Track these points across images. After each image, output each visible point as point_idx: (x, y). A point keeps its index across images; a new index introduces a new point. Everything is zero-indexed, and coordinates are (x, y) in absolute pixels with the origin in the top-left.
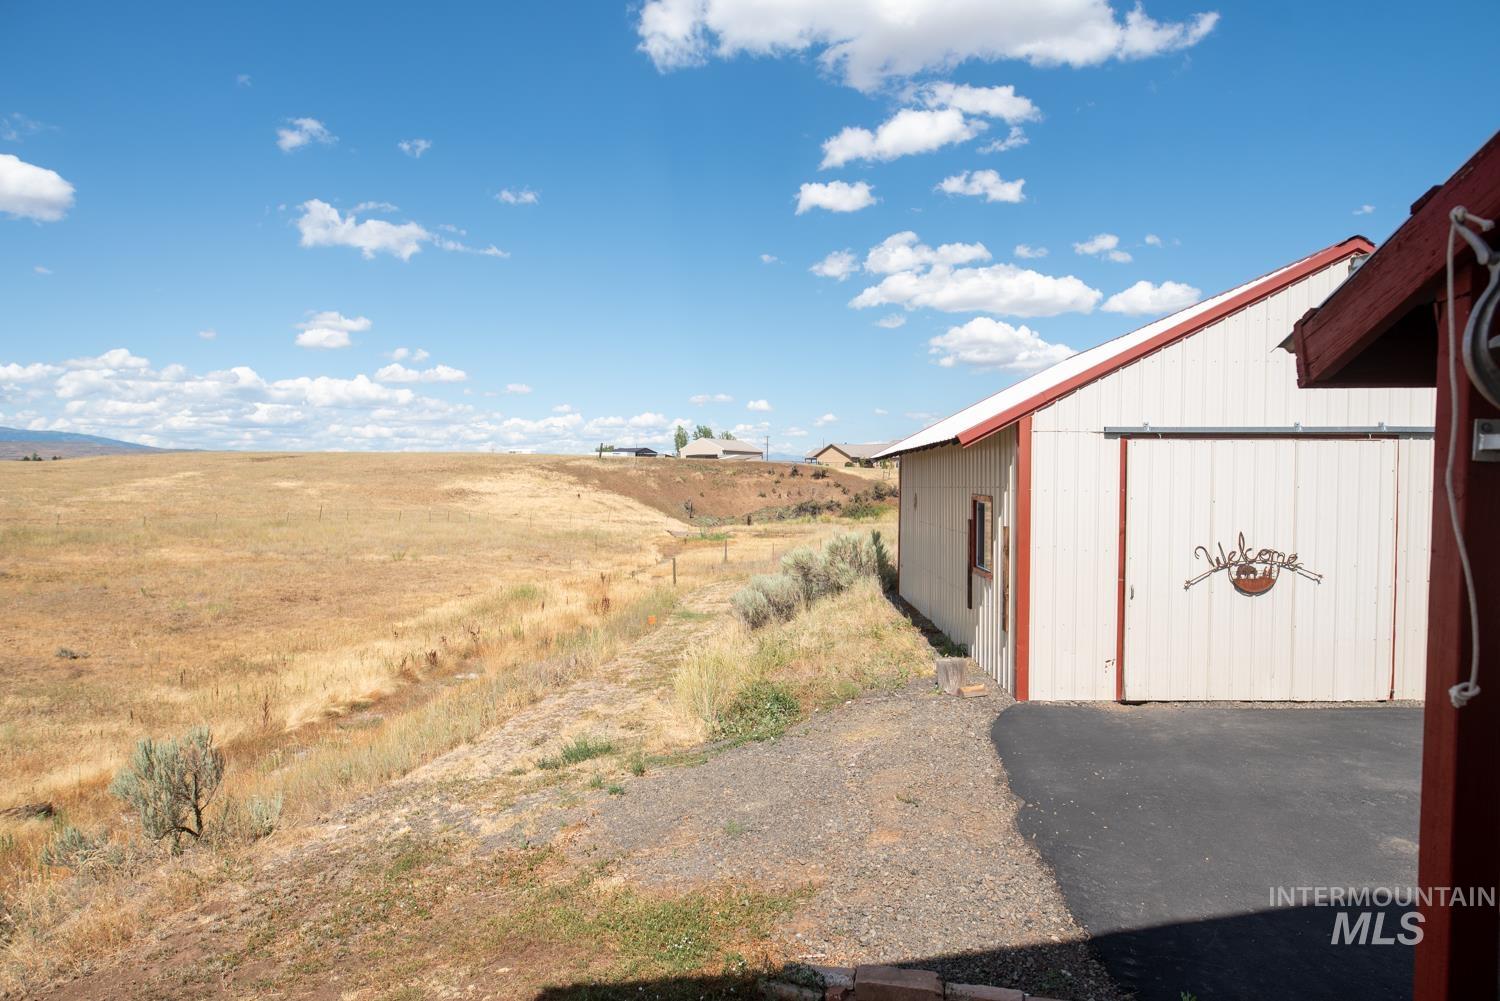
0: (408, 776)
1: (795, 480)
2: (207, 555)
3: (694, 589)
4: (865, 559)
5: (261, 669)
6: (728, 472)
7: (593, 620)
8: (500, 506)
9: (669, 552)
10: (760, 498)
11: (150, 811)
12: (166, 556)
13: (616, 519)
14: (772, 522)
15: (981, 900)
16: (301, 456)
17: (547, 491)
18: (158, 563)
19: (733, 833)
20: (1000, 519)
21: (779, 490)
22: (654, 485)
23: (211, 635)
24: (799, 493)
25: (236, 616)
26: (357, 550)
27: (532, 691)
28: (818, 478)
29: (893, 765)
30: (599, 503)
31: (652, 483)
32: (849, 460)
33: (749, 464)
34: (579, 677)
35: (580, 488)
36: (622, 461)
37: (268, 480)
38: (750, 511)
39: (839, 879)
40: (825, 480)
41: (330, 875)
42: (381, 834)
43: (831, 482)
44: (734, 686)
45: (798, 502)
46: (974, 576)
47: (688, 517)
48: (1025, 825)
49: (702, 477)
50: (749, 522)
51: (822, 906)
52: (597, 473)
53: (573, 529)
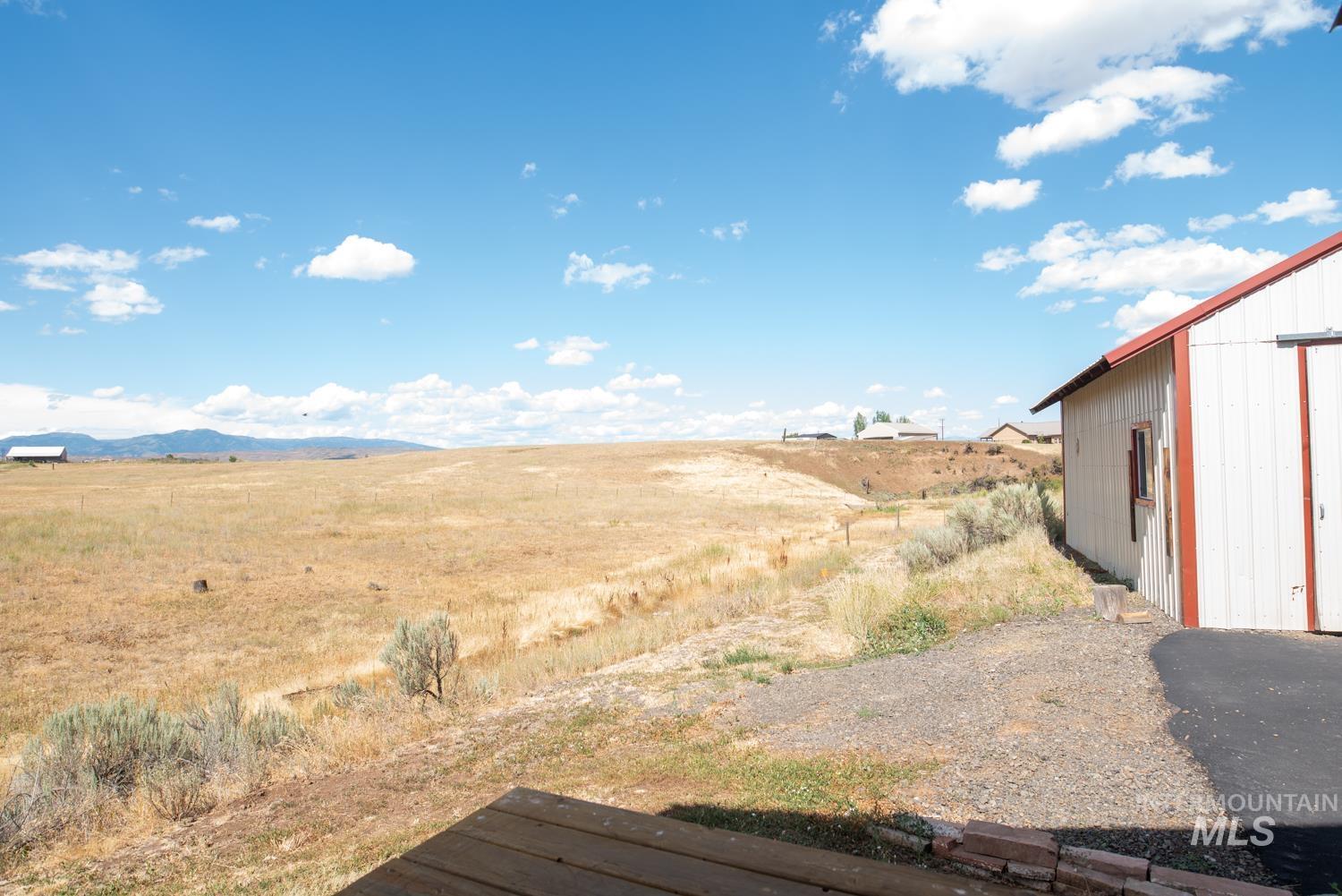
0: (599, 671)
1: (970, 457)
2: (475, 521)
3: (866, 550)
4: (1029, 510)
5: (504, 602)
6: (902, 451)
7: (772, 573)
8: (698, 485)
9: (845, 523)
10: (935, 474)
11: (404, 673)
12: (446, 522)
13: (798, 495)
14: (947, 496)
15: (1117, 786)
16: (544, 447)
17: (738, 472)
18: (440, 527)
19: (865, 716)
20: (1160, 442)
21: (953, 467)
22: (833, 465)
23: (472, 577)
24: (974, 469)
25: (490, 565)
26: (583, 518)
27: (709, 618)
28: (993, 455)
29: (1035, 671)
30: (783, 480)
31: (831, 463)
32: (1026, 438)
33: (924, 444)
34: (753, 612)
35: (766, 468)
36: (804, 444)
37: (520, 467)
38: (925, 487)
39: (964, 758)
40: (1000, 456)
41: (524, 726)
42: (568, 703)
43: (1007, 457)
44: (884, 610)
45: (973, 478)
46: (1137, 508)
47: (865, 493)
48: (1175, 728)
49: (878, 457)
50: (924, 496)
51: (943, 778)
52: (782, 455)
53: (760, 503)
